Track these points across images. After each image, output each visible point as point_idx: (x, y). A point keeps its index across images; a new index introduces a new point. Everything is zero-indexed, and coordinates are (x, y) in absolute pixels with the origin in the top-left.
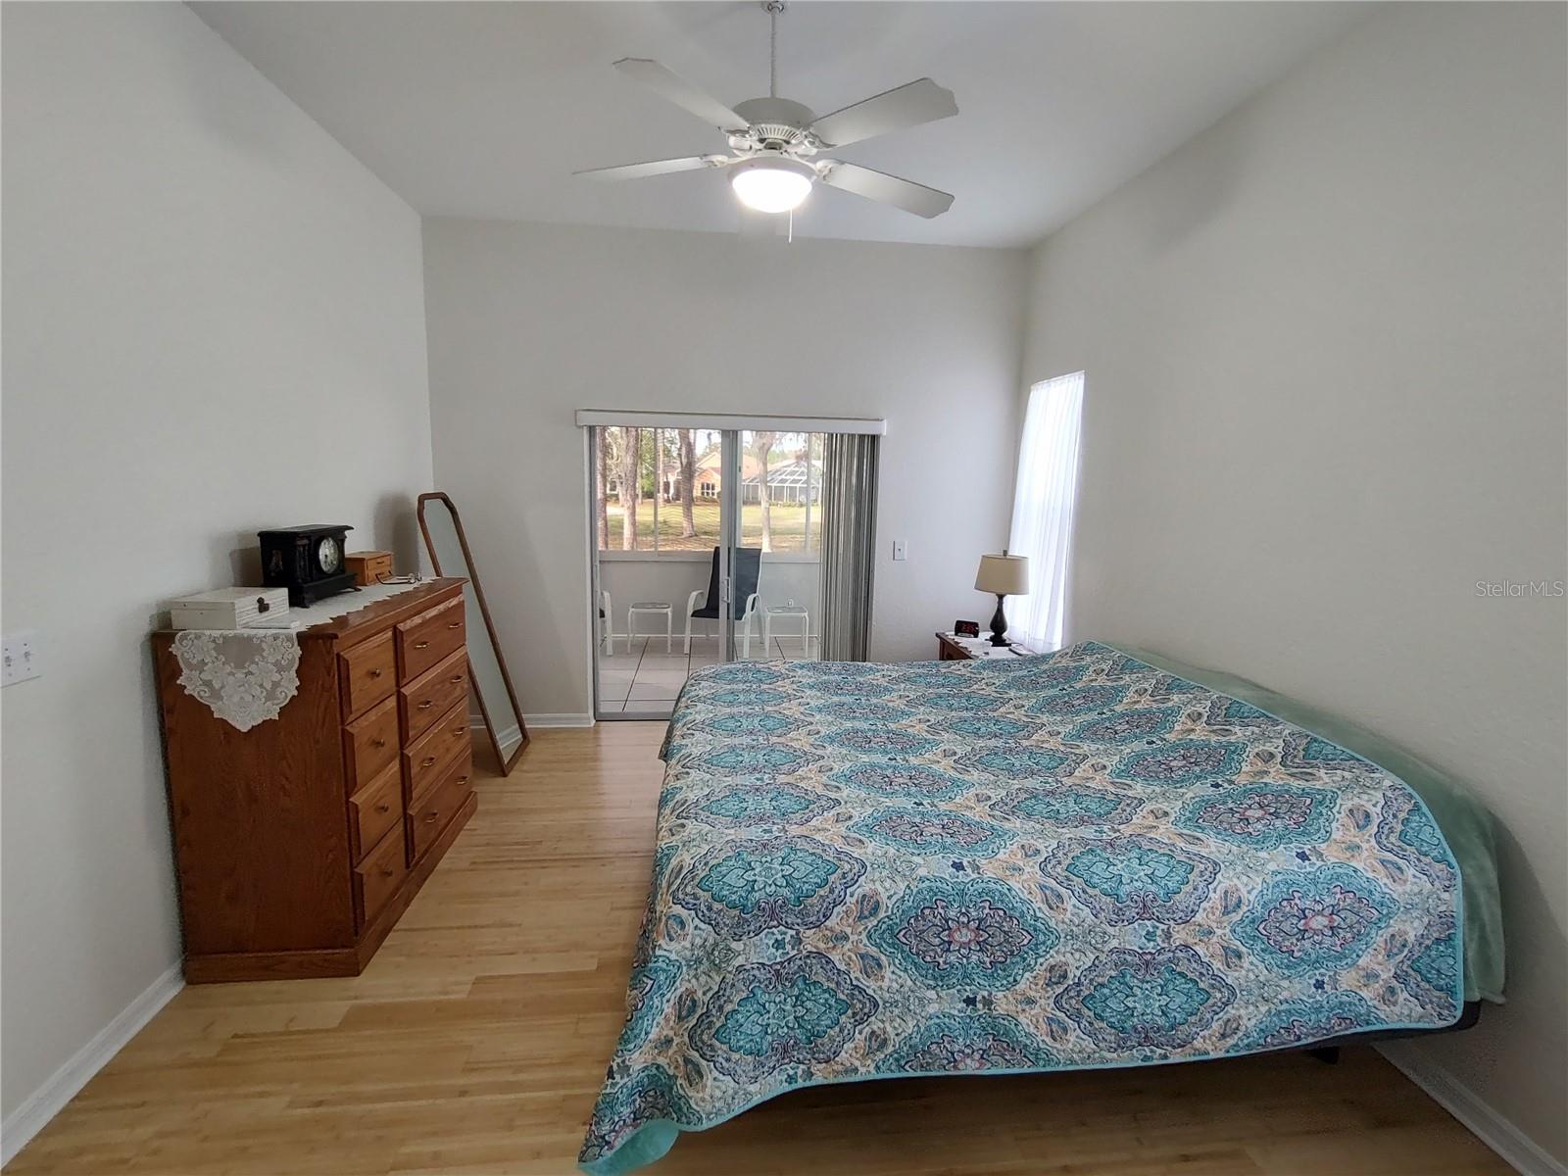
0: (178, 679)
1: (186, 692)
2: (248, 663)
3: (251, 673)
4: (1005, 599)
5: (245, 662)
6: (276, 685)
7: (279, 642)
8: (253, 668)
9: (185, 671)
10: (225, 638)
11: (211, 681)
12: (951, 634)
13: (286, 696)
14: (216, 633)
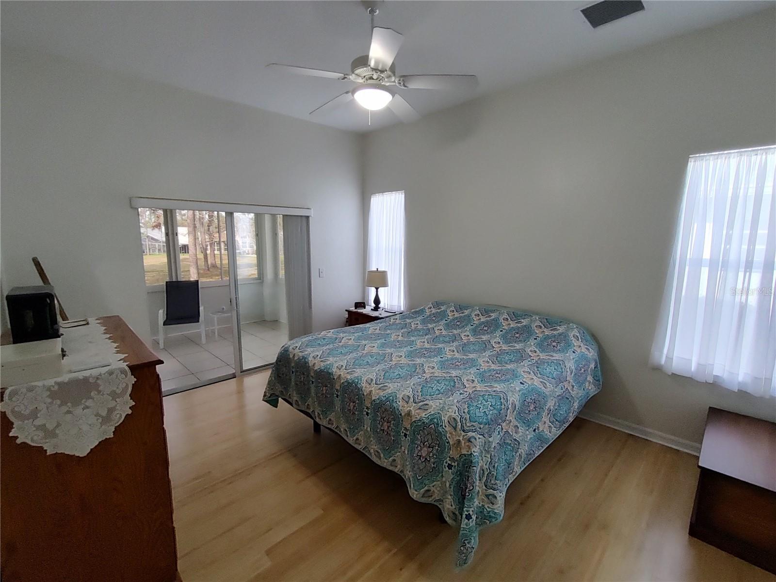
0: (10, 431)
1: (18, 441)
2: (84, 400)
3: (87, 407)
4: (379, 290)
5: (82, 399)
6: (111, 411)
7: (114, 376)
8: (89, 403)
9: (17, 423)
10: (58, 384)
11: (45, 425)
12: (353, 309)
13: (121, 416)
14: (50, 382)
